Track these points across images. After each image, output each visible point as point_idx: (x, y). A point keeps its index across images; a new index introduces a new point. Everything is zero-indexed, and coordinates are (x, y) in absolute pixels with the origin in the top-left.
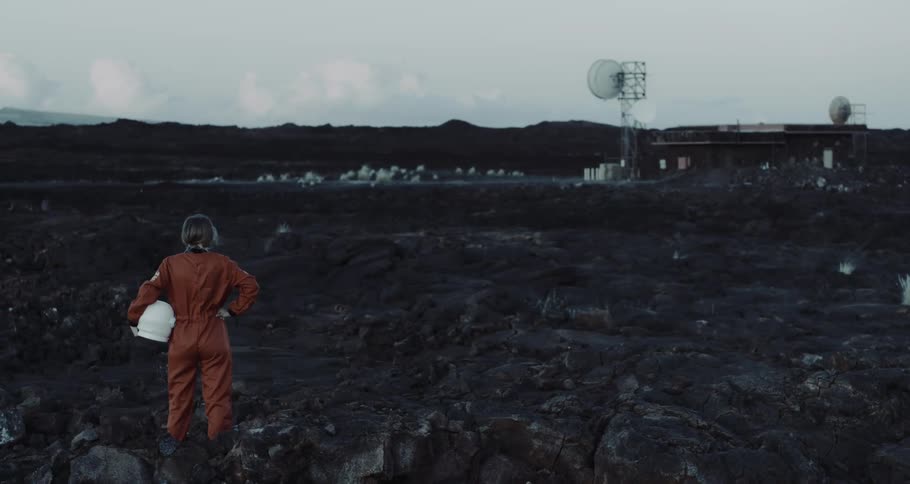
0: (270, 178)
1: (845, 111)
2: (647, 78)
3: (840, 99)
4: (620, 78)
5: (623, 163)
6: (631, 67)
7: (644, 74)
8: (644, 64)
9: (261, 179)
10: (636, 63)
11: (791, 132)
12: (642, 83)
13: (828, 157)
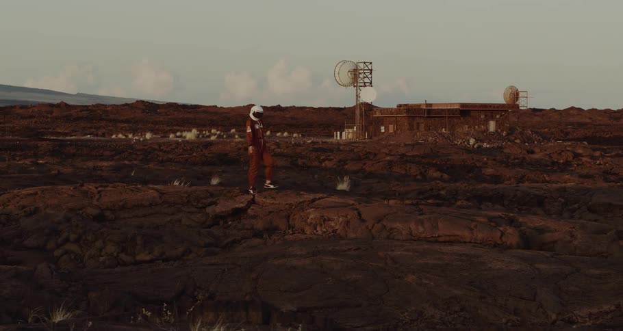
0: (120, 136)
1: (515, 95)
2: (373, 72)
3: (511, 88)
4: (355, 73)
5: (355, 129)
6: (361, 66)
7: (371, 70)
8: (371, 63)
9: (114, 137)
10: (365, 63)
11: (464, 109)
12: (369, 76)
13: (492, 126)
